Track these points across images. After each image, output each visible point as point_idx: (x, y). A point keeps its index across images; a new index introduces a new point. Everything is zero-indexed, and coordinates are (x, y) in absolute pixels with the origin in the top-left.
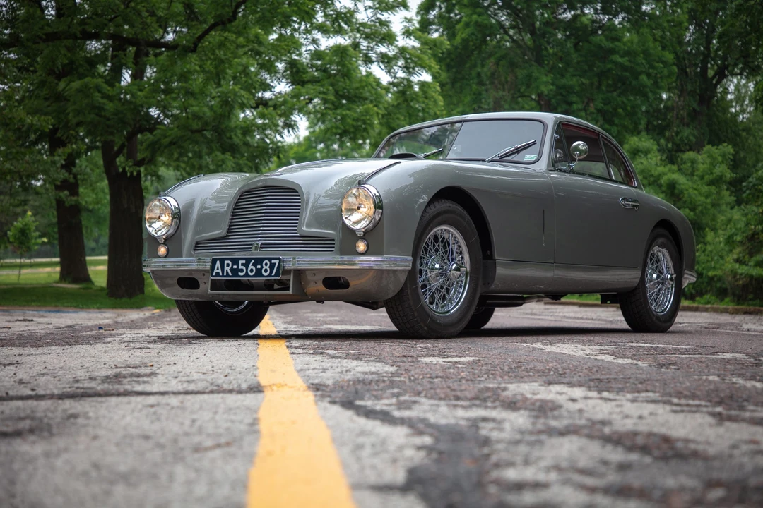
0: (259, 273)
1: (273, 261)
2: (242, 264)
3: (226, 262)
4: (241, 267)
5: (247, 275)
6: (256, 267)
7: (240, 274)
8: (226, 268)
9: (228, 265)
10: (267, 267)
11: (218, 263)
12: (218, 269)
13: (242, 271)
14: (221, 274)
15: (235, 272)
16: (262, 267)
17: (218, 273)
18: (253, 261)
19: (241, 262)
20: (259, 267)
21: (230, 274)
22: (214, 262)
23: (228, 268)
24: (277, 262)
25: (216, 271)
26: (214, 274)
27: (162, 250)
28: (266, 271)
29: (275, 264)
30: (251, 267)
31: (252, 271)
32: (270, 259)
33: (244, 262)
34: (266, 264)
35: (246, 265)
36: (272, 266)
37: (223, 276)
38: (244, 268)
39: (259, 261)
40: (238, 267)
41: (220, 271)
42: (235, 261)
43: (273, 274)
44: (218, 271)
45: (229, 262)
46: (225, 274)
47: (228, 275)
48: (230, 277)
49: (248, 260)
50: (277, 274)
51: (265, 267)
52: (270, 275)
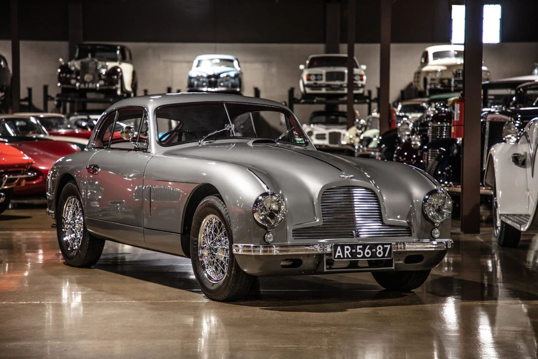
0: (374, 255)
1: (385, 246)
2: (360, 249)
3: (346, 247)
4: (358, 251)
5: (364, 257)
6: (371, 251)
7: (358, 256)
8: (346, 252)
9: (348, 249)
10: (381, 251)
11: (339, 248)
12: (339, 252)
13: (360, 254)
14: (342, 257)
15: (354, 255)
17: (339, 257)
18: (368, 246)
19: (358, 247)
20: (374, 250)
21: (350, 256)
22: (336, 247)
23: (348, 252)
24: (389, 246)
25: (337, 254)
26: (336, 257)
27: (269, 237)
28: (380, 253)
29: (387, 248)
30: (367, 250)
31: (368, 253)
32: (383, 245)
33: (361, 247)
35: (363, 249)
36: (385, 250)
37: (344, 258)
38: (361, 251)
39: (373, 246)
40: (356, 250)
41: (341, 254)
42: (353, 246)
43: (386, 256)
44: (339, 254)
46: (346, 257)
47: (348, 257)
48: (350, 258)
49: (365, 246)
50: (389, 255)
51: (379, 251)
52: (383, 256)
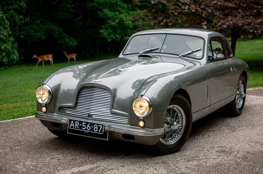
0: (92, 130)
1: (99, 126)
2: (84, 124)
3: (76, 122)
4: (83, 125)
5: (86, 129)
7: (83, 128)
8: (76, 125)
9: (77, 124)
10: (96, 128)
11: (72, 122)
12: (72, 124)
13: (84, 127)
14: (74, 127)
15: (81, 127)
16: (94, 127)
17: (72, 127)
18: (89, 124)
19: (83, 123)
20: (92, 127)
21: (78, 128)
22: (70, 121)
23: (77, 125)
24: (101, 126)
25: (71, 125)
26: (70, 126)
27: (44, 109)
28: (96, 129)
30: (88, 126)
31: (89, 128)
32: (98, 124)
33: (85, 123)
34: (96, 126)
36: (99, 128)
37: (75, 128)
38: (85, 126)
39: (92, 124)
40: (82, 125)
41: (73, 125)
42: (81, 122)
43: (99, 131)
44: (72, 125)
45: (78, 122)
46: (76, 127)
47: (77, 128)
48: (78, 129)
49: (87, 123)
50: (101, 132)
51: (95, 128)
52: (98, 132)
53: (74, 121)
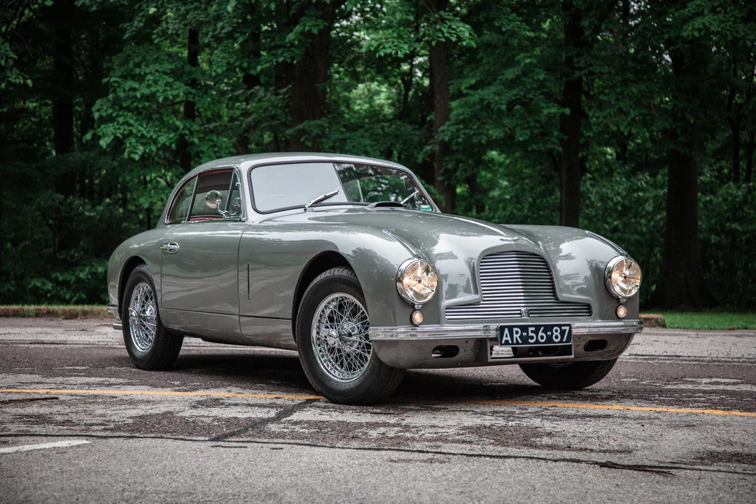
0: (549, 339)
1: (563, 328)
2: (532, 332)
3: (515, 329)
4: (530, 334)
5: (537, 342)
6: (546, 334)
7: (530, 341)
8: (515, 336)
9: (517, 332)
10: (558, 334)
11: (506, 331)
12: (507, 336)
13: (532, 338)
14: (510, 342)
16: (552, 334)
17: (507, 342)
18: (542, 328)
19: (530, 329)
20: (549, 333)
21: (520, 342)
22: (502, 329)
23: (518, 336)
24: (567, 328)
25: (505, 338)
26: (503, 342)
27: (417, 318)
28: (557, 337)
29: (566, 330)
30: (541, 334)
32: (560, 326)
33: (533, 329)
34: (556, 331)
35: (536, 332)
36: (563, 333)
37: (513, 344)
38: (534, 335)
39: (548, 328)
40: (528, 334)
41: (509, 338)
42: (524, 328)
43: (564, 340)
44: (507, 339)
45: (518, 329)
46: (515, 342)
47: (518, 343)
49: (538, 327)
50: (568, 340)
51: (555, 334)
52: (561, 341)
53: (510, 328)
